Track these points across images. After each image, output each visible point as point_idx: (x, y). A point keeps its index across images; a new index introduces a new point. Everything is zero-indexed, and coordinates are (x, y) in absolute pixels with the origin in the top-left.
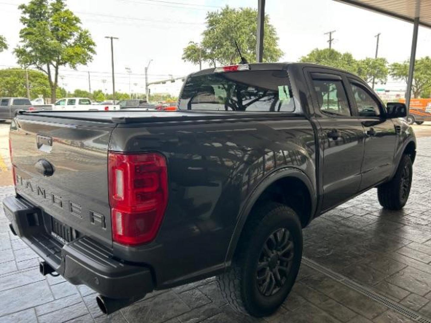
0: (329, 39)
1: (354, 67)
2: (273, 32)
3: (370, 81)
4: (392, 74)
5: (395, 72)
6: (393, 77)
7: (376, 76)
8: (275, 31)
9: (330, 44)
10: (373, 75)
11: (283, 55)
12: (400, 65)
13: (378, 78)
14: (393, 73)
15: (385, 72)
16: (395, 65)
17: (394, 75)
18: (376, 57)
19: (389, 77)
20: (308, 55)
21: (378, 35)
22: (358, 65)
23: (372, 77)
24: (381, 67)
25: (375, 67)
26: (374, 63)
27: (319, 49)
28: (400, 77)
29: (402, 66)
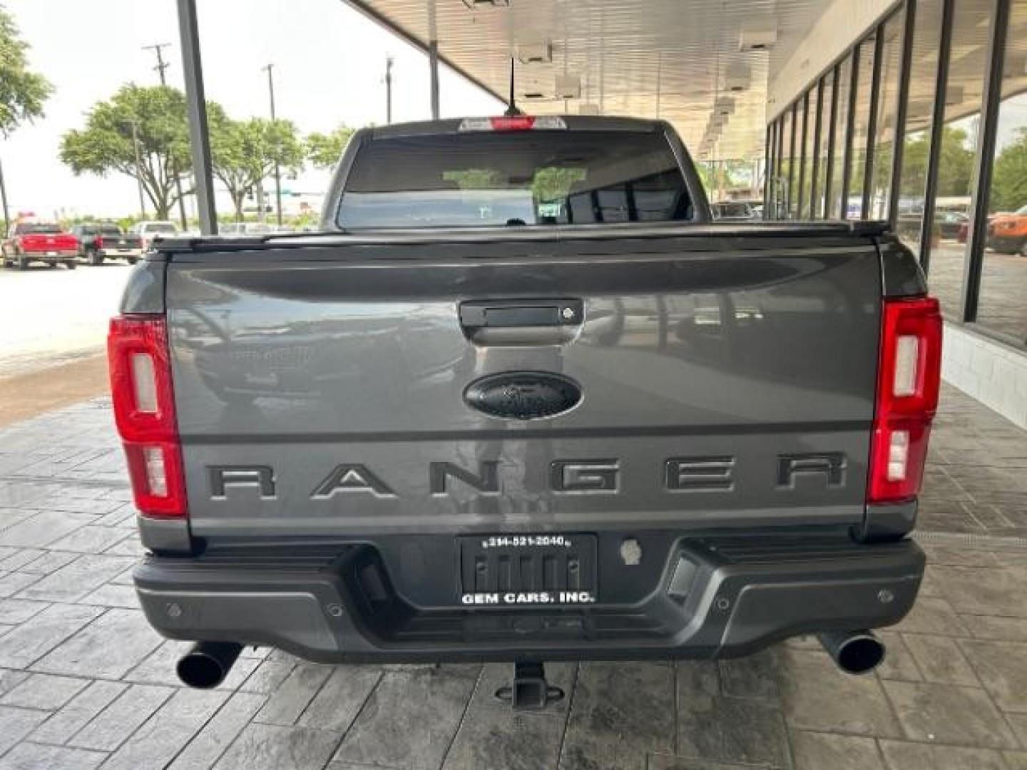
0: (157, 63)
1: (234, 137)
2: (9, 26)
3: (269, 172)
4: (313, 158)
5: (317, 153)
6: (315, 162)
7: (280, 160)
8: (12, 24)
9: (162, 75)
10: (276, 159)
11: (54, 92)
12: (325, 140)
13: (286, 163)
14: (313, 155)
15: (299, 151)
16: (315, 138)
17: (316, 159)
18: (273, 117)
19: (308, 163)
20: (114, 99)
21: (270, 68)
22: (242, 133)
23: (274, 163)
24: (288, 140)
25: (274, 141)
26: (271, 130)
27: (139, 85)
28: (328, 164)
29: (330, 141)
